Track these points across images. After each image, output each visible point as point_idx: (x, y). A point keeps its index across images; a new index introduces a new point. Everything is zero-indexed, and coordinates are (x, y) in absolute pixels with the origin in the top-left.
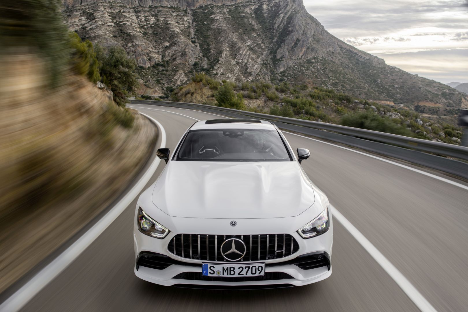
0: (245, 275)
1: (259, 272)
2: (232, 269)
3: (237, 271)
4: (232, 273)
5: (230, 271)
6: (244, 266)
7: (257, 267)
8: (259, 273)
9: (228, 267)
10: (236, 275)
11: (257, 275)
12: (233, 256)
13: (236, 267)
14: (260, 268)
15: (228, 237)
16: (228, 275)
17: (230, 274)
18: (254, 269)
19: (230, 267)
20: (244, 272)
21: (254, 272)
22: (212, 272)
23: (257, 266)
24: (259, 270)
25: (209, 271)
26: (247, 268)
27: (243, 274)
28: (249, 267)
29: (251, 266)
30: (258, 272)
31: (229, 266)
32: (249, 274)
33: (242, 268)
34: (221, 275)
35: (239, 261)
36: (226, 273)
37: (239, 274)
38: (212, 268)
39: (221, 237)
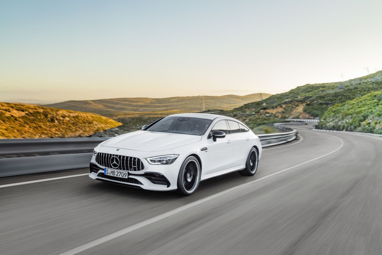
0: (119, 176)
1: (125, 176)
2: (114, 172)
3: (116, 173)
4: (114, 174)
5: (114, 173)
6: (119, 171)
7: (124, 173)
8: (125, 177)
10: (115, 176)
11: (124, 177)
12: (115, 165)
13: (116, 171)
14: (125, 174)
15: (113, 155)
17: (113, 175)
18: (123, 173)
19: (114, 171)
20: (119, 175)
21: (123, 176)
22: (107, 173)
23: (124, 172)
24: (125, 175)
25: (107, 172)
26: (120, 173)
27: (118, 176)
28: (121, 172)
31: (113, 170)
32: (121, 177)
33: (118, 172)
34: (110, 175)
35: (117, 169)
36: (112, 174)
37: (117, 175)
38: (107, 171)
39: (111, 155)
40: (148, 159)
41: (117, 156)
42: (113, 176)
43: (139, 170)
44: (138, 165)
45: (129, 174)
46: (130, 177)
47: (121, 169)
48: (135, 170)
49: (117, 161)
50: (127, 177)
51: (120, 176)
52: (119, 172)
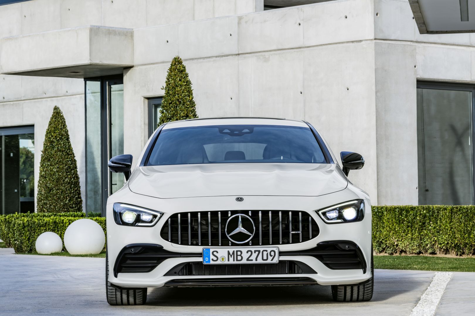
0: (254, 262)
1: (272, 258)
2: (239, 253)
3: (245, 256)
4: (239, 258)
5: (237, 255)
7: (269, 252)
8: (272, 260)
10: (244, 261)
11: (269, 261)
12: (240, 237)
13: (244, 250)
14: (273, 253)
15: (234, 212)
16: (234, 260)
17: (237, 260)
18: (265, 253)
19: (237, 251)
20: (254, 257)
21: (265, 258)
22: (215, 259)
23: (269, 250)
24: (271, 256)
25: (212, 257)
26: (257, 253)
27: (252, 260)
28: (259, 251)
29: (261, 250)
30: (270, 258)
31: (235, 250)
32: (260, 261)
33: (251, 251)
34: (226, 262)
35: (247, 244)
36: (231, 259)
37: (248, 260)
38: (213, 254)
39: (225, 213)
41: (246, 212)
42: (236, 262)
43: (306, 238)
44: (305, 227)
45: (281, 253)
46: (285, 258)
47: (256, 243)
48: (296, 240)
49: (246, 224)
50: (276, 261)
51: (256, 260)
52: (255, 251)
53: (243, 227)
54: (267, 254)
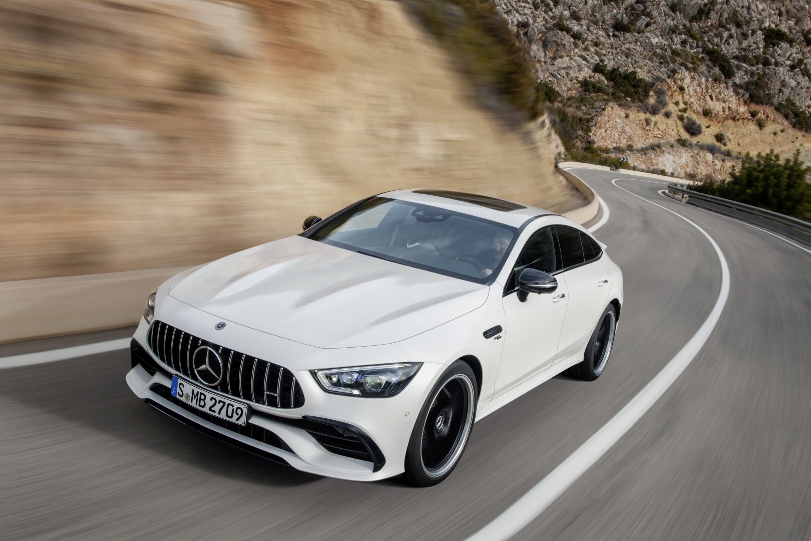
0: (216, 414)
1: (237, 417)
2: (203, 397)
3: (209, 403)
4: (202, 403)
5: (200, 399)
6: (218, 398)
7: (235, 408)
8: (237, 420)
9: (198, 392)
10: (206, 410)
11: (233, 420)
12: (207, 376)
13: (209, 396)
14: (239, 411)
15: (205, 343)
16: (196, 404)
17: (200, 405)
18: (231, 408)
19: (201, 394)
20: (217, 407)
21: (230, 414)
22: (181, 394)
23: (236, 405)
24: (237, 414)
25: (179, 390)
26: (222, 404)
27: (214, 412)
28: (224, 403)
29: (227, 402)
30: (235, 417)
31: (200, 391)
32: (223, 416)
33: (215, 400)
34: (189, 403)
35: (215, 388)
36: (194, 401)
37: (210, 409)
38: (181, 386)
39: (196, 339)
40: (320, 374)
41: (216, 347)
42: (198, 407)
43: (286, 405)
44: (286, 389)
45: (252, 412)
46: (256, 421)
47: (225, 390)
48: (272, 402)
49: (214, 363)
50: (242, 421)
51: (219, 413)
52: (220, 402)
53: (210, 365)
54: (233, 410)
